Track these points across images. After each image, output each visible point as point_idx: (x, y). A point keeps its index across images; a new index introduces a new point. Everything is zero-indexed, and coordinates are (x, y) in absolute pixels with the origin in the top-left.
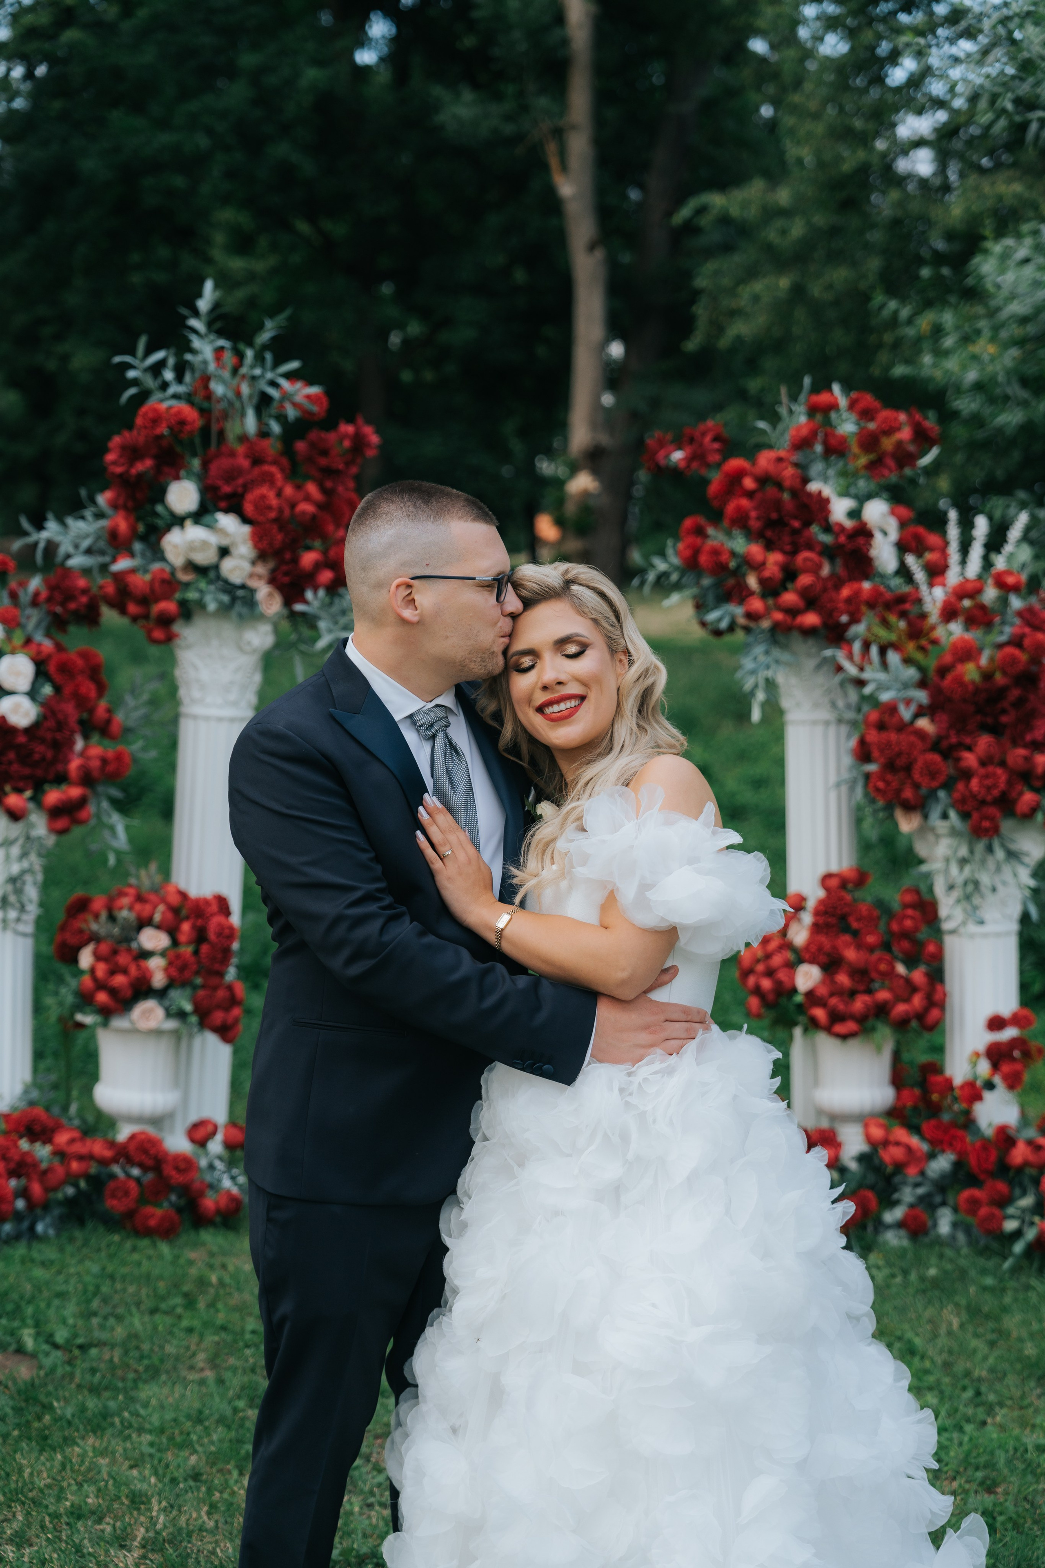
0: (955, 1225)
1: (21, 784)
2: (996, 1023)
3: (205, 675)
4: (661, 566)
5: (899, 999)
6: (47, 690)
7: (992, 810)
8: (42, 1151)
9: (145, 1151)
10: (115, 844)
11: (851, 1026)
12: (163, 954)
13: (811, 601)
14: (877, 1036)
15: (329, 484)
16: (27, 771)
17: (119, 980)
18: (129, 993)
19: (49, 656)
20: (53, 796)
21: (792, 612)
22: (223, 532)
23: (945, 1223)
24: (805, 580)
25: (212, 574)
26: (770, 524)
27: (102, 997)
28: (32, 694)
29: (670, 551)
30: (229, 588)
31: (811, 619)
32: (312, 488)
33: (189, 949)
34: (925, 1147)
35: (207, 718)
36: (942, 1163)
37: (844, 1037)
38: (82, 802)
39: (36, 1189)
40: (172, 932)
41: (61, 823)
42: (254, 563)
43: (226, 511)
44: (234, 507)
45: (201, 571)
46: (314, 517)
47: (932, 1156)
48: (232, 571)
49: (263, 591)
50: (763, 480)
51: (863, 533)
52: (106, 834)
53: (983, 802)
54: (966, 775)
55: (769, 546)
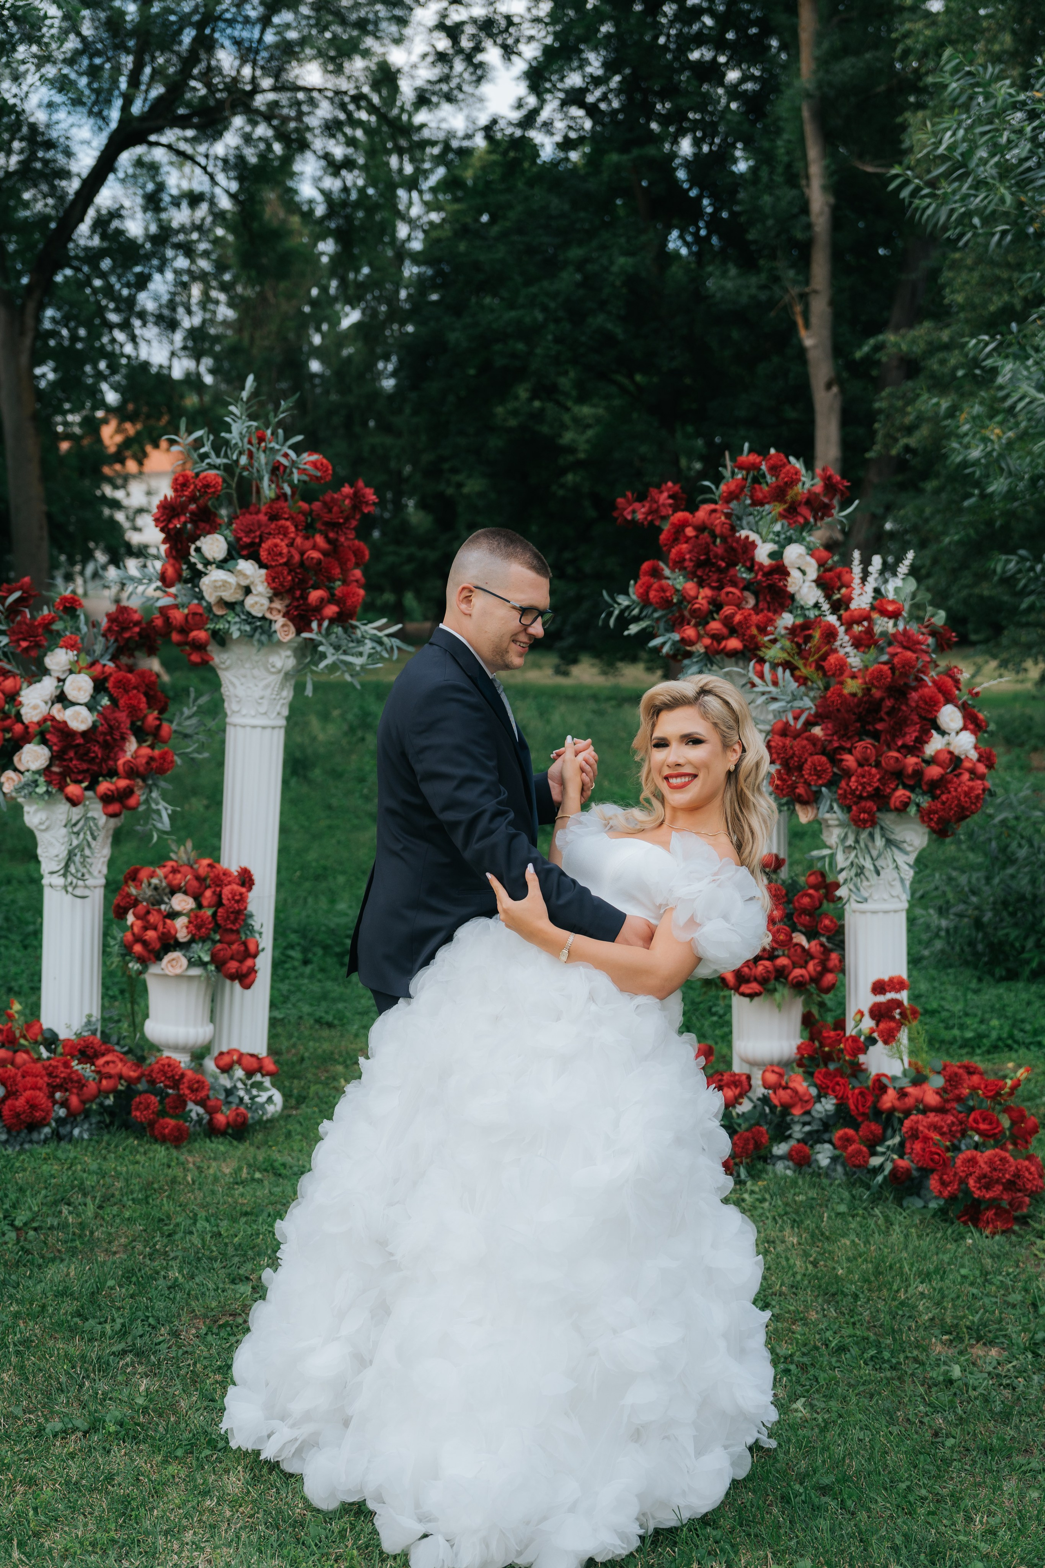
0: (834, 1159)
1: (80, 777)
2: (879, 987)
3: (240, 691)
4: (624, 601)
5: (795, 965)
6: (105, 701)
7: (869, 804)
8: (86, 1070)
9: (165, 1073)
10: (159, 825)
11: (754, 987)
12: (187, 915)
13: (733, 630)
14: (777, 996)
15: (331, 535)
16: (85, 766)
17: (151, 934)
18: (157, 946)
19: (110, 675)
20: (104, 786)
21: (717, 638)
22: (241, 573)
23: (823, 1155)
24: (728, 610)
25: (238, 608)
26: (699, 564)
27: (138, 948)
28: (90, 706)
29: (631, 590)
30: (250, 618)
31: (734, 643)
32: (319, 540)
33: (210, 912)
34: (814, 1091)
35: (244, 727)
36: (827, 1105)
37: (751, 996)
38: (129, 792)
39: (74, 1101)
40: (197, 898)
41: (114, 808)
42: (271, 600)
43: (246, 558)
44: (253, 555)
45: (230, 606)
46: (319, 562)
47: (818, 1098)
48: (252, 606)
49: (279, 622)
50: (701, 528)
51: (780, 570)
52: (155, 816)
53: (860, 797)
54: (847, 774)
55: (701, 584)
